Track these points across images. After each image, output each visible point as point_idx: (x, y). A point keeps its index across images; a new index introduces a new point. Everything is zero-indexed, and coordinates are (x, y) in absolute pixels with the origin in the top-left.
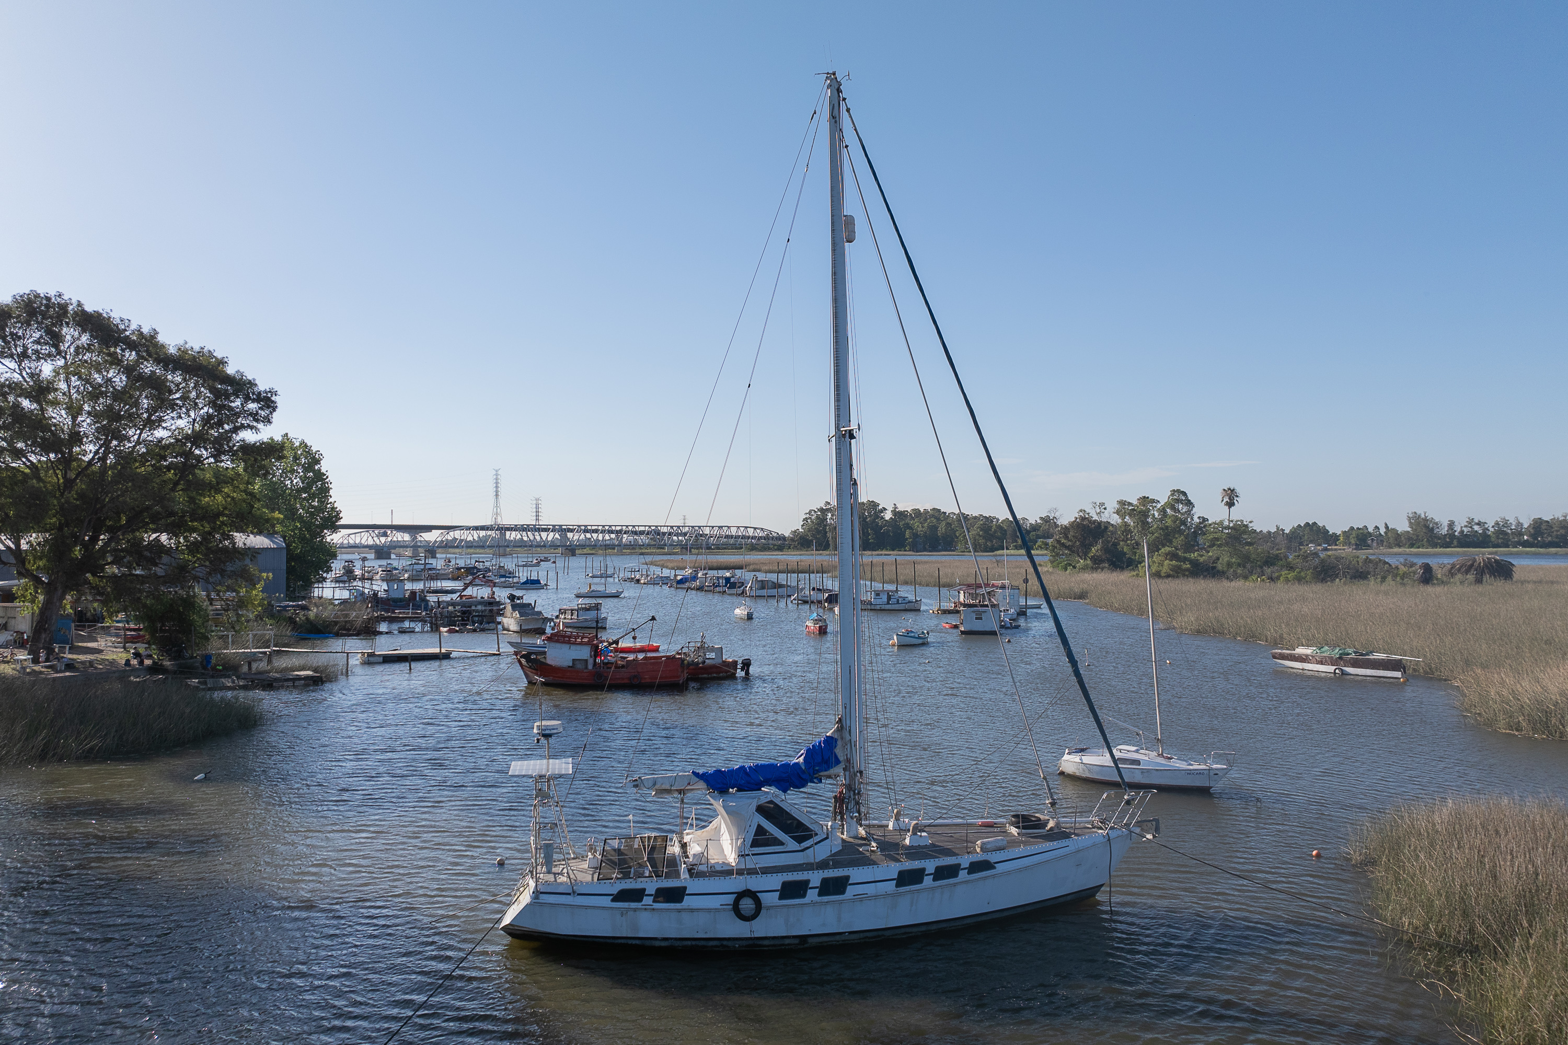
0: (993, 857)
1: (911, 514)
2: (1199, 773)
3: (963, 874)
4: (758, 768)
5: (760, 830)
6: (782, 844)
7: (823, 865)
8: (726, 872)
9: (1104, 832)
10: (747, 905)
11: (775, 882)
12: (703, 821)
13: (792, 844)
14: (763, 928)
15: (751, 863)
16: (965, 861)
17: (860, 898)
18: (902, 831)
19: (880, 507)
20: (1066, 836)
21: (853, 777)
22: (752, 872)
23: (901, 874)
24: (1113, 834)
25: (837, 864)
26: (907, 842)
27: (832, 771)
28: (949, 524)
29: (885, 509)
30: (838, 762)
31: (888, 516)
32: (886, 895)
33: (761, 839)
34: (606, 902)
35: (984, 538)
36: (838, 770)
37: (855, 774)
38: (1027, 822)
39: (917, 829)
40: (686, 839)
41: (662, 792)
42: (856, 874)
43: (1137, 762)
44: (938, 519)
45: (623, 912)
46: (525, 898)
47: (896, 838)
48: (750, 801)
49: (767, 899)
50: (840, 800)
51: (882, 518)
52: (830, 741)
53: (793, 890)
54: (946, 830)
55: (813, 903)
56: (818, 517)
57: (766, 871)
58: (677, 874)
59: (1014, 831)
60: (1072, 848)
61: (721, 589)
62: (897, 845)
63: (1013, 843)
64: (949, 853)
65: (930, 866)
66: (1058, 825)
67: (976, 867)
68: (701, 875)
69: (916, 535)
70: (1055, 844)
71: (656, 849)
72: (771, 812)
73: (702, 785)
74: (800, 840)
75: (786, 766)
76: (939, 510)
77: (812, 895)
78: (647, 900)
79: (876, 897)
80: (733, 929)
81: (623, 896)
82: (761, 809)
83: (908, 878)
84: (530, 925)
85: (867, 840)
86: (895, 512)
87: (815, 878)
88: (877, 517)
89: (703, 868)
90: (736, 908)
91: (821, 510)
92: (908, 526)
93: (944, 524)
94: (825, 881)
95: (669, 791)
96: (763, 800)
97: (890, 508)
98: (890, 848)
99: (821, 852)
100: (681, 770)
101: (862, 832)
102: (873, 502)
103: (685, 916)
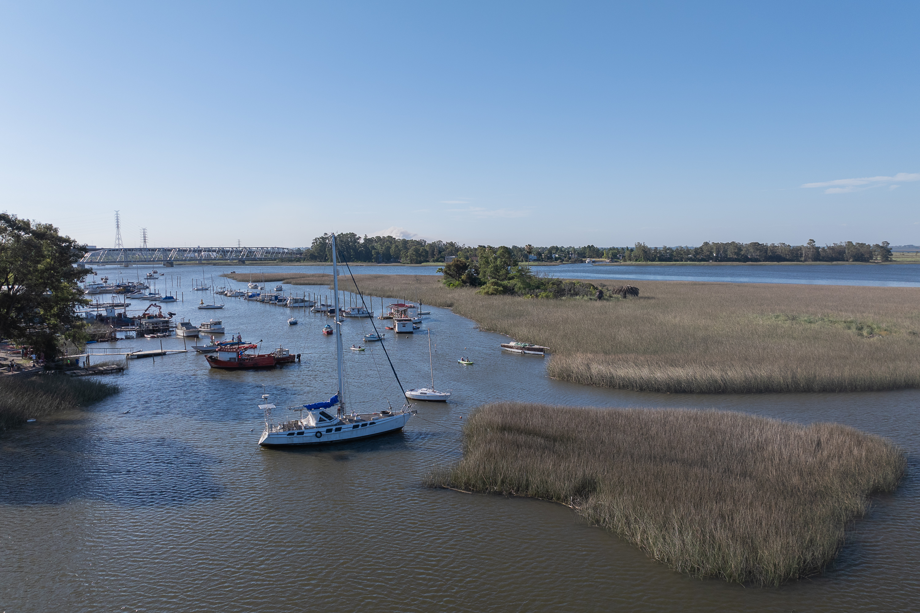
0: (375, 421)
1: (375, 240)
2: (443, 396)
3: (368, 425)
4: (319, 404)
5: (320, 418)
6: (325, 421)
7: (336, 425)
8: (313, 428)
9: (403, 414)
10: (319, 434)
11: (325, 429)
12: (305, 417)
13: (328, 421)
14: (322, 439)
15: (319, 425)
16: (369, 422)
17: (345, 432)
18: (354, 416)
19: (357, 237)
20: (393, 415)
21: (342, 405)
22: (319, 427)
23: (354, 426)
24: (405, 415)
25: (339, 425)
26: (355, 419)
27: (337, 403)
28: (397, 246)
29: (360, 238)
30: (338, 401)
31: (362, 241)
32: (350, 431)
33: (321, 420)
34: (286, 436)
35: (416, 256)
36: (339, 403)
37: (342, 404)
38: (384, 413)
39: (357, 416)
40: (302, 421)
41: (296, 411)
42: (343, 426)
43: (426, 394)
44: (391, 243)
45: (290, 438)
46: (266, 437)
47: (352, 418)
48: (317, 412)
49: (323, 433)
50: (339, 410)
51: (359, 243)
52: (336, 396)
53: (329, 431)
54: (364, 416)
55: (334, 433)
56: (320, 243)
57: (322, 427)
58: (302, 429)
59: (381, 415)
60: (395, 418)
61: (273, 302)
62: (352, 420)
63: (381, 418)
64: (364, 421)
65: (360, 424)
66: (392, 413)
67: (371, 424)
68: (307, 429)
69: (378, 253)
70: (390, 417)
71: (296, 423)
72: (323, 413)
73: (306, 408)
74: (330, 420)
75: (326, 403)
76: (391, 237)
77: (333, 432)
78: (295, 435)
79: (348, 431)
80: (315, 440)
81: (289, 434)
82: (320, 413)
83: (355, 427)
84: (267, 442)
85: (346, 419)
86: (366, 239)
87: (334, 428)
88: (356, 242)
89: (308, 427)
90: (316, 435)
91: (322, 238)
92: (373, 248)
93: (394, 246)
94: (336, 428)
95: (298, 410)
96: (321, 411)
97: (363, 237)
98: (351, 421)
99: (335, 422)
100: (299, 405)
101: (344, 417)
102: (353, 233)
103: (304, 438)
